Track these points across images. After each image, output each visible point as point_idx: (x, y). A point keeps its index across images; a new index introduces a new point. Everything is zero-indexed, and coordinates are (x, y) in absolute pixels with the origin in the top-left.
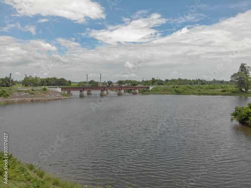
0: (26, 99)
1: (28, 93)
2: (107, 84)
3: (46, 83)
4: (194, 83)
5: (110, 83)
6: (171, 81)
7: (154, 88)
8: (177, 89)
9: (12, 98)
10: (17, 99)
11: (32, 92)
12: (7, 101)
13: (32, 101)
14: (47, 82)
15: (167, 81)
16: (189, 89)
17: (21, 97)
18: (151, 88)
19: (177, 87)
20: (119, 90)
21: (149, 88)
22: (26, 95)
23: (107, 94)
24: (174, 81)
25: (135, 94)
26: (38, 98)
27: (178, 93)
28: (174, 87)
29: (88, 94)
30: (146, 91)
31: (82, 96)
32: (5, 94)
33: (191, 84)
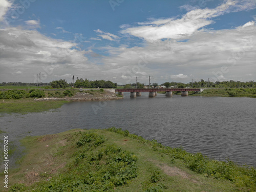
0: (87, 98)
1: (88, 93)
2: (153, 87)
3: (95, 86)
4: (248, 86)
5: (155, 85)
6: (222, 83)
7: (205, 90)
8: (230, 92)
9: (76, 97)
10: (80, 98)
11: (91, 92)
12: (72, 100)
13: (92, 100)
14: (96, 84)
15: (218, 83)
16: (243, 92)
17: (82, 96)
18: (202, 90)
19: (230, 90)
20: (168, 92)
21: (199, 90)
22: (86, 95)
23: (156, 95)
24: (226, 83)
25: (184, 95)
26: (97, 98)
27: (231, 95)
28: (227, 89)
29: (137, 95)
30: (196, 93)
31: (132, 97)
32: (69, 94)
33: (244, 86)
